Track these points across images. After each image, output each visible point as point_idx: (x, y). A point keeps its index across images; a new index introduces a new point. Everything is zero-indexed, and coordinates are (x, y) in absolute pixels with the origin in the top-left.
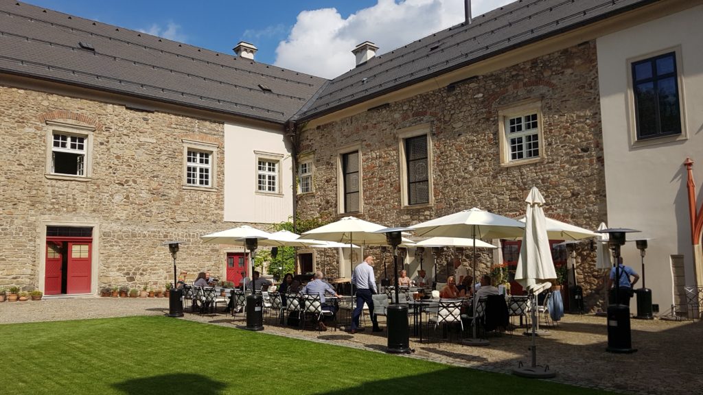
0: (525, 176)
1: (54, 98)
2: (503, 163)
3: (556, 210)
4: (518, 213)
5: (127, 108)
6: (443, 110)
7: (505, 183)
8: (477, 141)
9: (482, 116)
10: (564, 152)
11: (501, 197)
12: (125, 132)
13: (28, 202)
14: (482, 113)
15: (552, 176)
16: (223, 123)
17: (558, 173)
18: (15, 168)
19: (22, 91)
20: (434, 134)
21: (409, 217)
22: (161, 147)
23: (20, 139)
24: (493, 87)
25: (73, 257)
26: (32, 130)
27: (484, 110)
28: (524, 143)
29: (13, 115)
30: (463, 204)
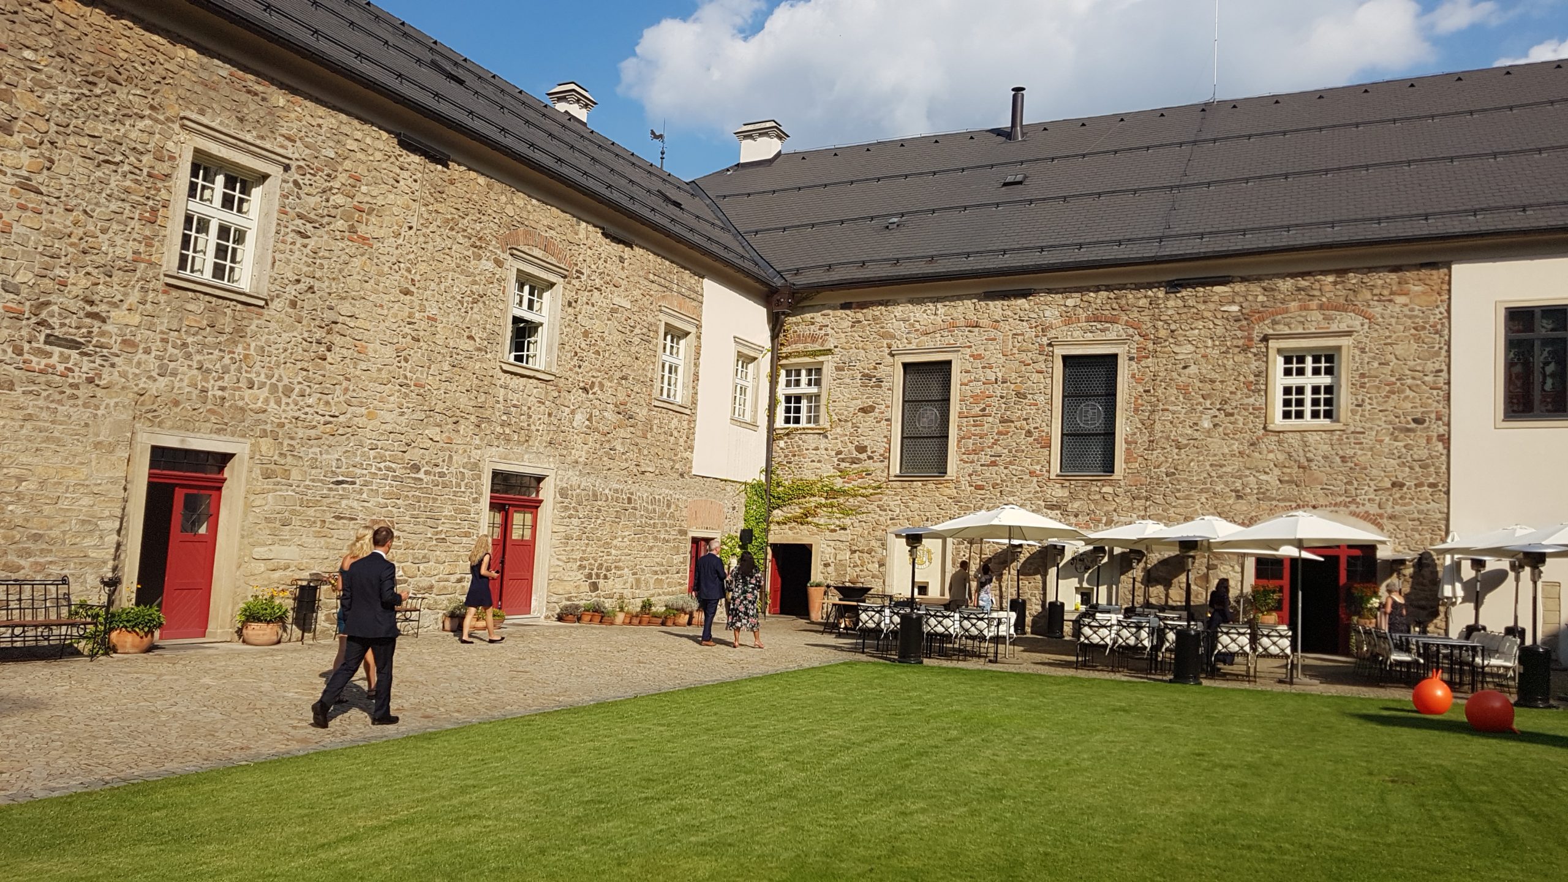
0: (1311, 449)
1: (520, 199)
2: (1273, 423)
3: (1363, 505)
4: (1294, 505)
5: (606, 235)
6: (1155, 318)
7: (1271, 456)
8: (1222, 382)
9: (1235, 342)
10: (1384, 419)
11: (1263, 477)
12: (598, 282)
13: (473, 418)
14: (1235, 337)
15: (1360, 452)
16: (703, 277)
17: (1371, 449)
18: (465, 345)
19: (482, 180)
20: (1131, 359)
21: (1067, 494)
22: (636, 318)
23: (474, 283)
24: (1261, 298)
25: (514, 538)
26: (490, 265)
27: (1239, 333)
28: (1308, 396)
29: (469, 230)
30: (1185, 480)
